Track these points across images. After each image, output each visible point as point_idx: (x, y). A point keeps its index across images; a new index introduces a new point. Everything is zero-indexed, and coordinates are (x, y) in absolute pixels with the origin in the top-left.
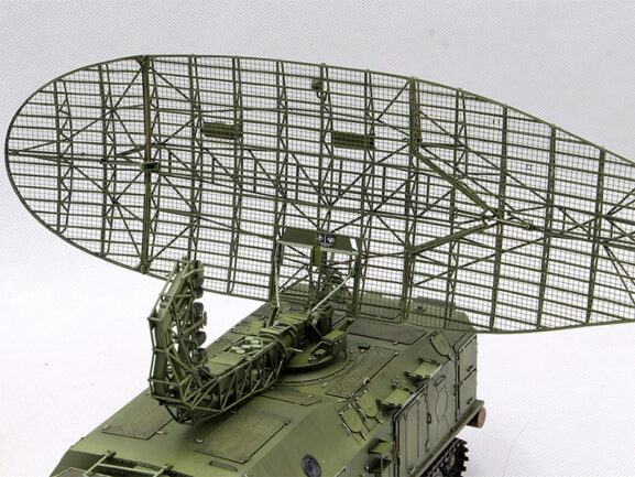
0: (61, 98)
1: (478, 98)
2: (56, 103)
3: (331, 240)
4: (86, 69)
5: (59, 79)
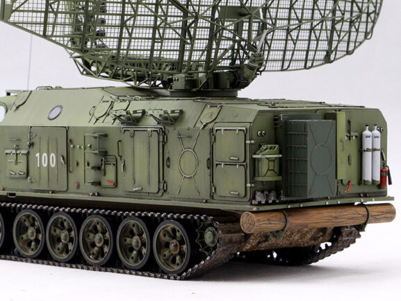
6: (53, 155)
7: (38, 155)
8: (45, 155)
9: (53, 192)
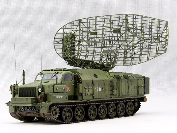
0: (65, 30)
1: (137, 15)
2: (64, 31)
3: (111, 51)
4: (69, 23)
5: (64, 26)
6: (100, 88)
7: (96, 88)
8: (98, 88)
9: (101, 98)
